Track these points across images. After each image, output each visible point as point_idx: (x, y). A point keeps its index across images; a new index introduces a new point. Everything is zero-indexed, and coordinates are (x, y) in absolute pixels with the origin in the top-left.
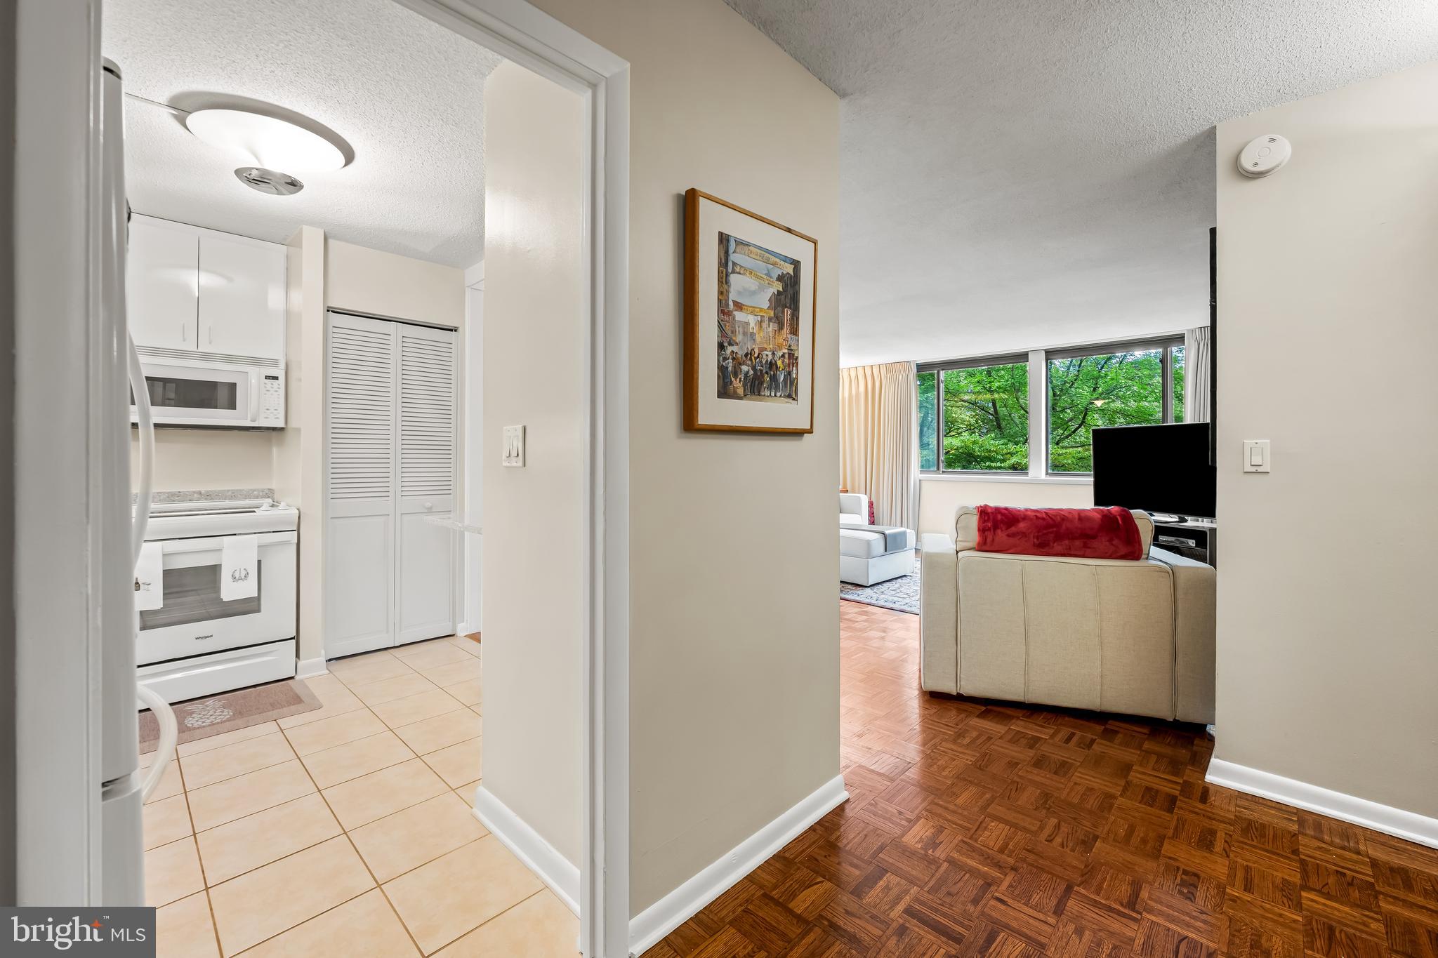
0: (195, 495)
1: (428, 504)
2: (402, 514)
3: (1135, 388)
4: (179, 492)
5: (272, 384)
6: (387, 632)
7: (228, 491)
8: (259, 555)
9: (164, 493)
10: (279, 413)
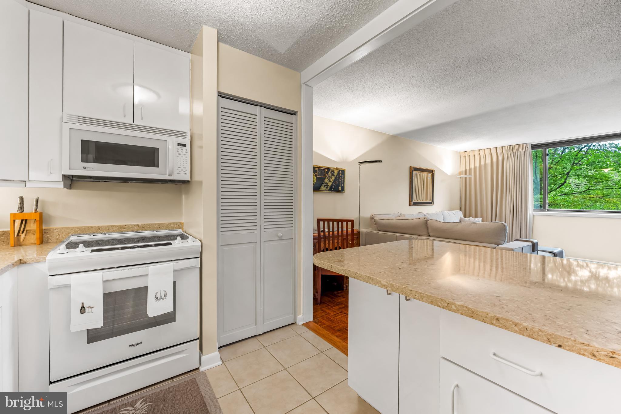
0: (135, 227)
1: (280, 234)
2: (264, 241)
4: (125, 225)
5: (182, 150)
6: (256, 325)
7: (156, 224)
8: (174, 277)
9: (116, 226)
10: (186, 170)
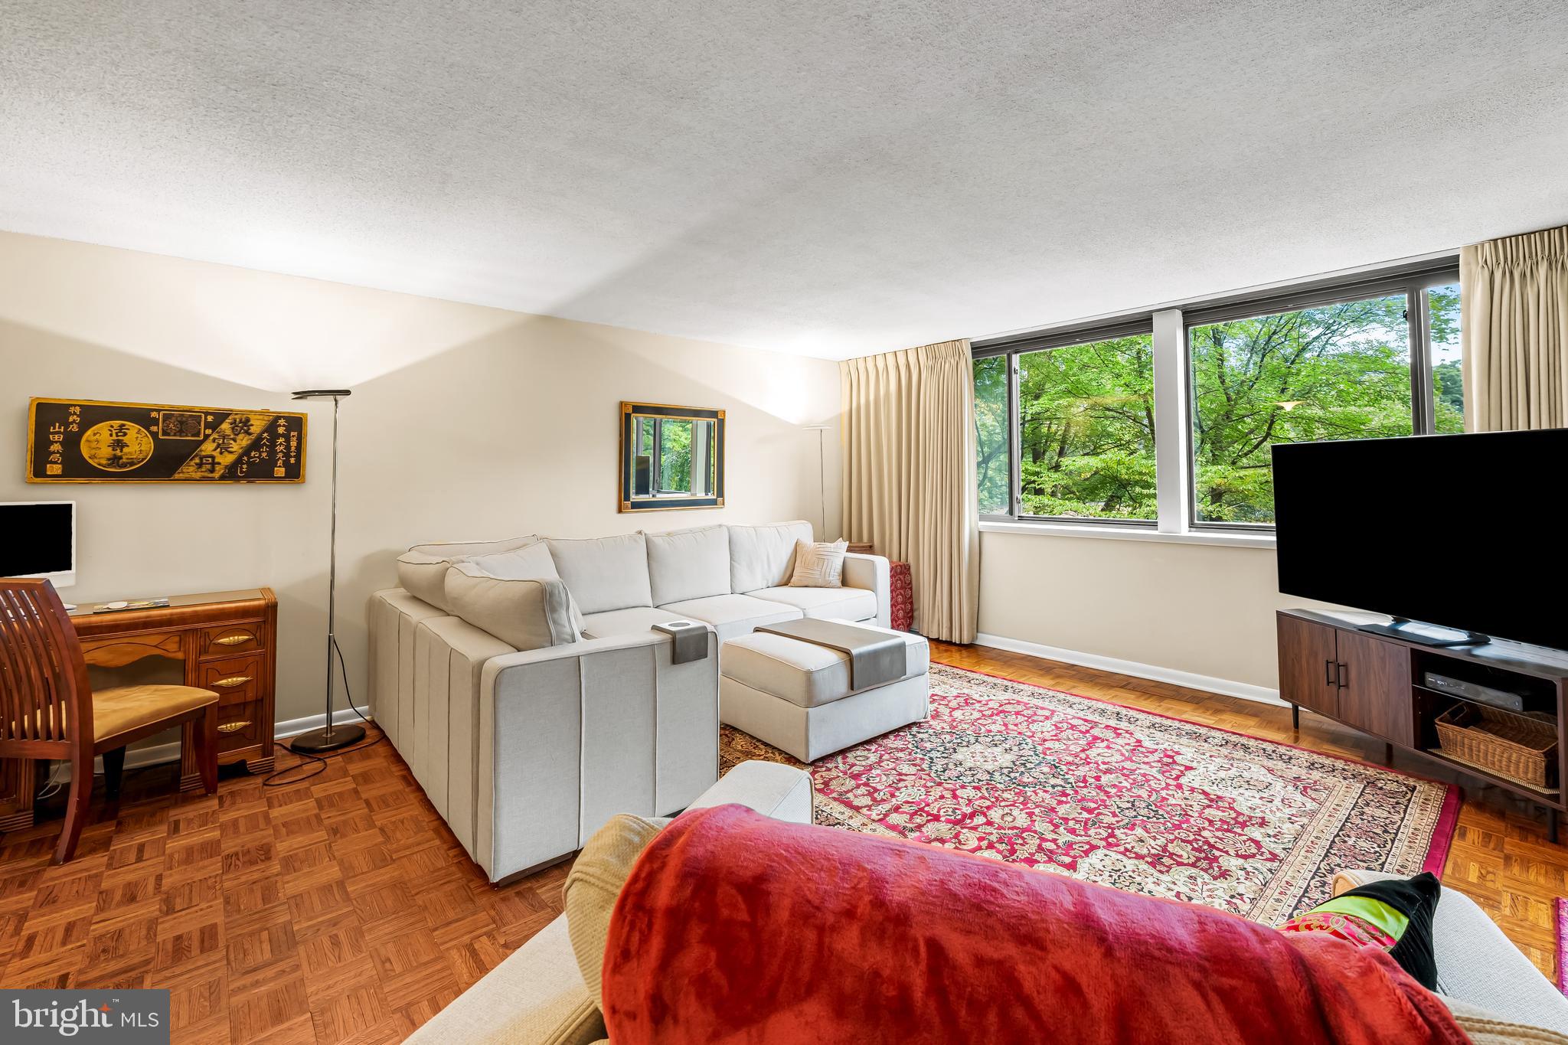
3: (1342, 386)
